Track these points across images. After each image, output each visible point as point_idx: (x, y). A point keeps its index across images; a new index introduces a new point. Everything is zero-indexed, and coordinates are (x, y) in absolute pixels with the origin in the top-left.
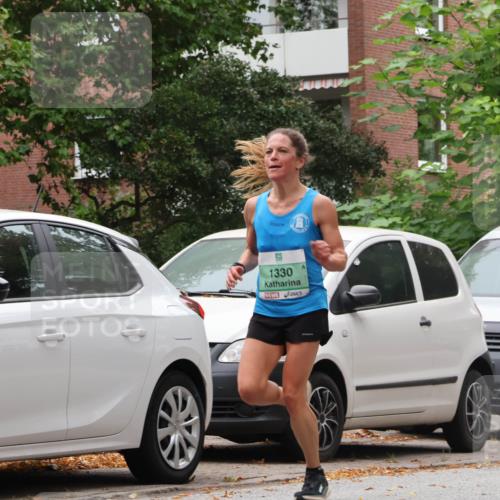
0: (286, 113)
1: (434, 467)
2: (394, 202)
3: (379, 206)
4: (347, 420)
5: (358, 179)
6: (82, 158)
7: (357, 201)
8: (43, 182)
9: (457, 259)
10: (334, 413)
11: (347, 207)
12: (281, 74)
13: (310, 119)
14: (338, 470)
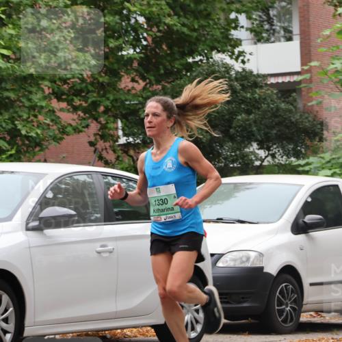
0: (259, 99)
2: (333, 159)
3: (324, 161)
4: (304, 306)
6: (123, 130)
7: (308, 158)
8: (98, 146)
10: (295, 301)
11: (302, 162)
13: (275, 102)
14: (298, 340)
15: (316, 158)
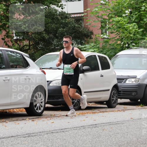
0: (68, 23)
1: (103, 112)
2: (95, 45)
3: (91, 46)
5: (86, 39)
6: (15, 34)
7: (85, 45)
8: (5, 40)
9: (110, 60)
11: (83, 47)
12: (66, 13)
13: (74, 24)
14: (79, 113)
15: (88, 45)
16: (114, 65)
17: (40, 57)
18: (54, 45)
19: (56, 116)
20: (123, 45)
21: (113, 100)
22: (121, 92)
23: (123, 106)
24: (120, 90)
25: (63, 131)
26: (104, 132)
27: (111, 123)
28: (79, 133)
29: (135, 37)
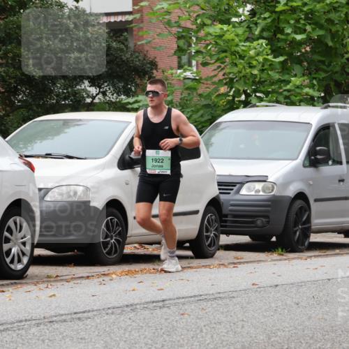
4: (128, 238)
5: (138, 81)
7: (138, 96)
9: (201, 135)
10: (119, 234)
11: (131, 100)
13: (107, 41)
14: (121, 270)
16: (211, 149)
17: (19, 127)
18: (57, 96)
19: (62, 278)
20: (234, 97)
21: (208, 237)
22: (229, 216)
23: (233, 254)
24: (225, 212)
25: (79, 319)
26: (184, 320)
27: (201, 295)
28: (119, 323)
29: (264, 76)
